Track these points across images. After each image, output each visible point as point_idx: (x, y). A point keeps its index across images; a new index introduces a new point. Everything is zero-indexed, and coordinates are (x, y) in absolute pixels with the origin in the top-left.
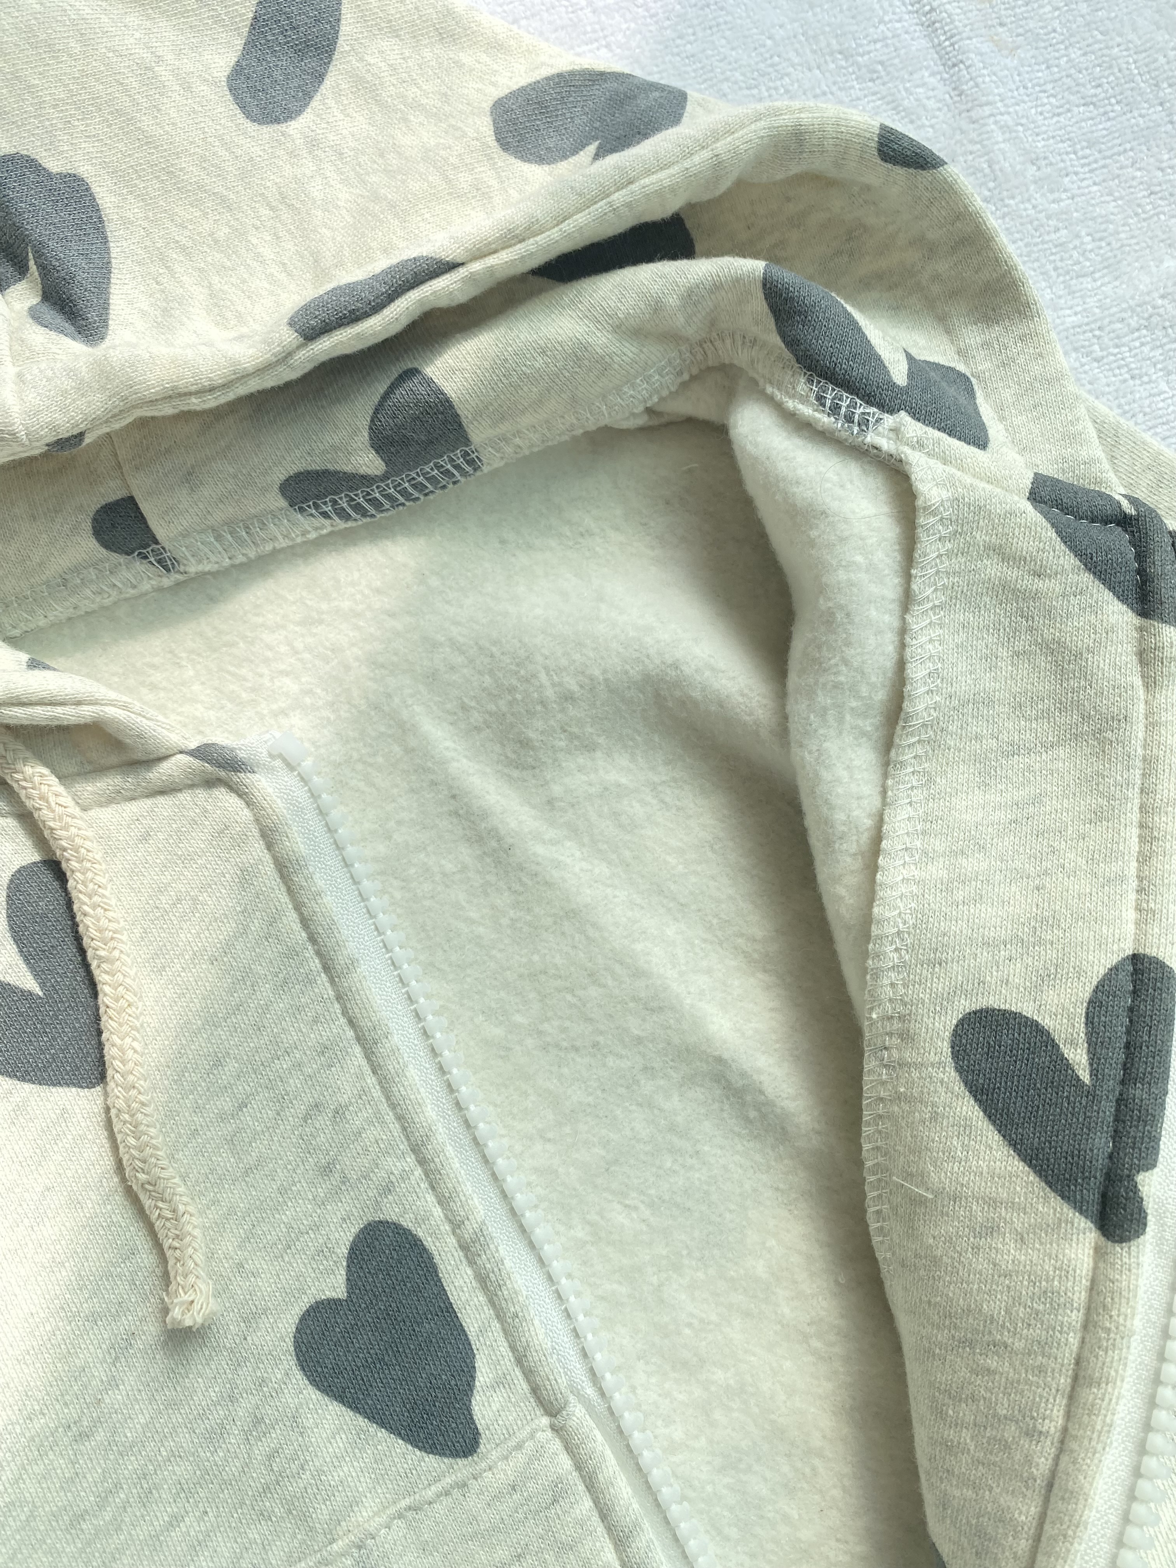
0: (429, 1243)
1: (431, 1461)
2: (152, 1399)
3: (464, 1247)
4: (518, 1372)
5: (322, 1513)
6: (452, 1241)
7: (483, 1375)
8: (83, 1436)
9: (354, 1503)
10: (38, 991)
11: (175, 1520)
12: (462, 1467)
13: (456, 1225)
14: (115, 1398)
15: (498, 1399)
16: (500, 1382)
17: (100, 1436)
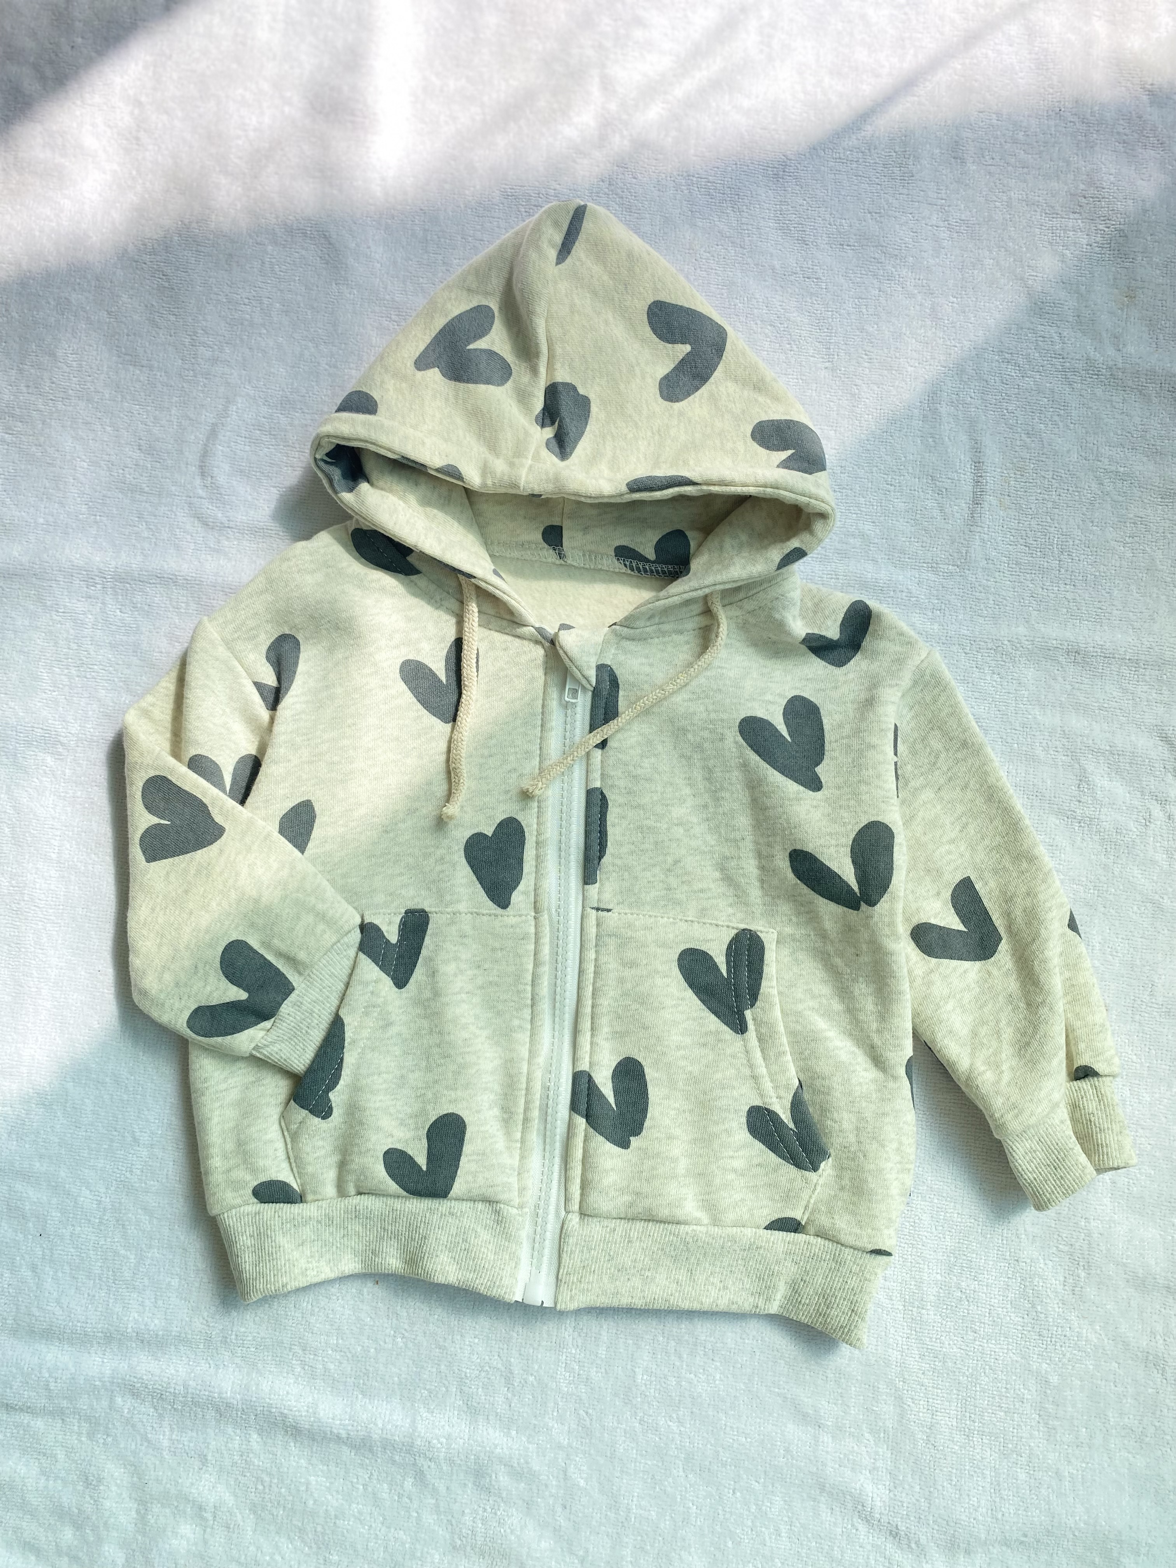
0: (527, 834)
1: (491, 903)
2: (413, 833)
3: (537, 843)
4: (533, 893)
5: (448, 898)
6: (534, 838)
7: (521, 887)
8: (386, 832)
9: (459, 901)
10: (444, 681)
11: (401, 874)
12: (499, 911)
13: (539, 834)
14: (401, 826)
15: (521, 898)
16: (525, 893)
17: (391, 835)
